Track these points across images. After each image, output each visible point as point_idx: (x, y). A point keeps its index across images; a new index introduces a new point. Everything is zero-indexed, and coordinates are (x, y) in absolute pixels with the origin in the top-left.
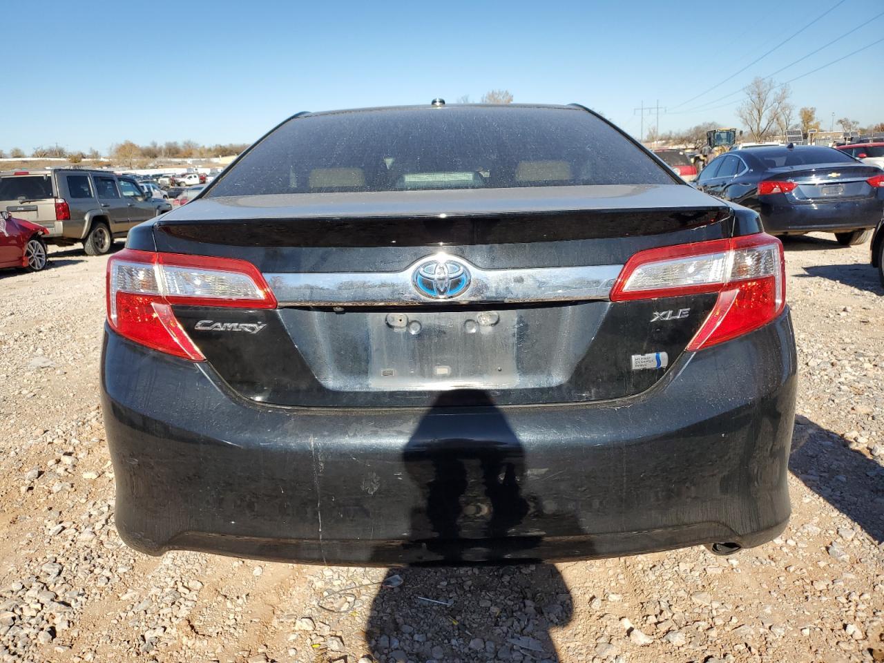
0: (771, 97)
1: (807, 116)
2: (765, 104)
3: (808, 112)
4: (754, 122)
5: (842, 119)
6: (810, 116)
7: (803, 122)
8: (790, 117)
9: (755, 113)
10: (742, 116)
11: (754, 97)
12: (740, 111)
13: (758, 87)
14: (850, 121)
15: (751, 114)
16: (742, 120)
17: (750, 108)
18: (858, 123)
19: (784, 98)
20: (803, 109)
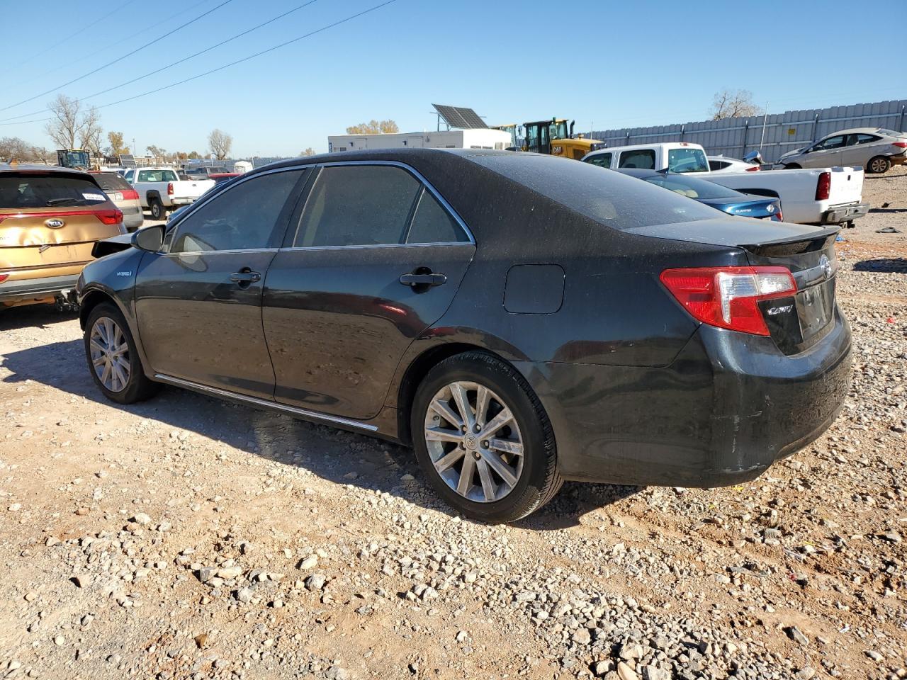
0: (79, 119)
1: (116, 140)
2: (75, 124)
3: (116, 136)
4: (67, 142)
5: (151, 146)
6: (118, 140)
7: (113, 145)
8: (99, 140)
9: (66, 132)
10: (52, 135)
11: (61, 114)
12: (49, 129)
13: (64, 105)
14: (158, 148)
15: (61, 133)
16: (53, 139)
17: (60, 127)
18: (164, 151)
19: (94, 120)
20: (110, 133)
